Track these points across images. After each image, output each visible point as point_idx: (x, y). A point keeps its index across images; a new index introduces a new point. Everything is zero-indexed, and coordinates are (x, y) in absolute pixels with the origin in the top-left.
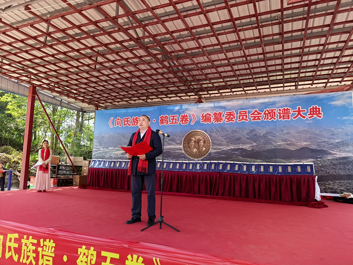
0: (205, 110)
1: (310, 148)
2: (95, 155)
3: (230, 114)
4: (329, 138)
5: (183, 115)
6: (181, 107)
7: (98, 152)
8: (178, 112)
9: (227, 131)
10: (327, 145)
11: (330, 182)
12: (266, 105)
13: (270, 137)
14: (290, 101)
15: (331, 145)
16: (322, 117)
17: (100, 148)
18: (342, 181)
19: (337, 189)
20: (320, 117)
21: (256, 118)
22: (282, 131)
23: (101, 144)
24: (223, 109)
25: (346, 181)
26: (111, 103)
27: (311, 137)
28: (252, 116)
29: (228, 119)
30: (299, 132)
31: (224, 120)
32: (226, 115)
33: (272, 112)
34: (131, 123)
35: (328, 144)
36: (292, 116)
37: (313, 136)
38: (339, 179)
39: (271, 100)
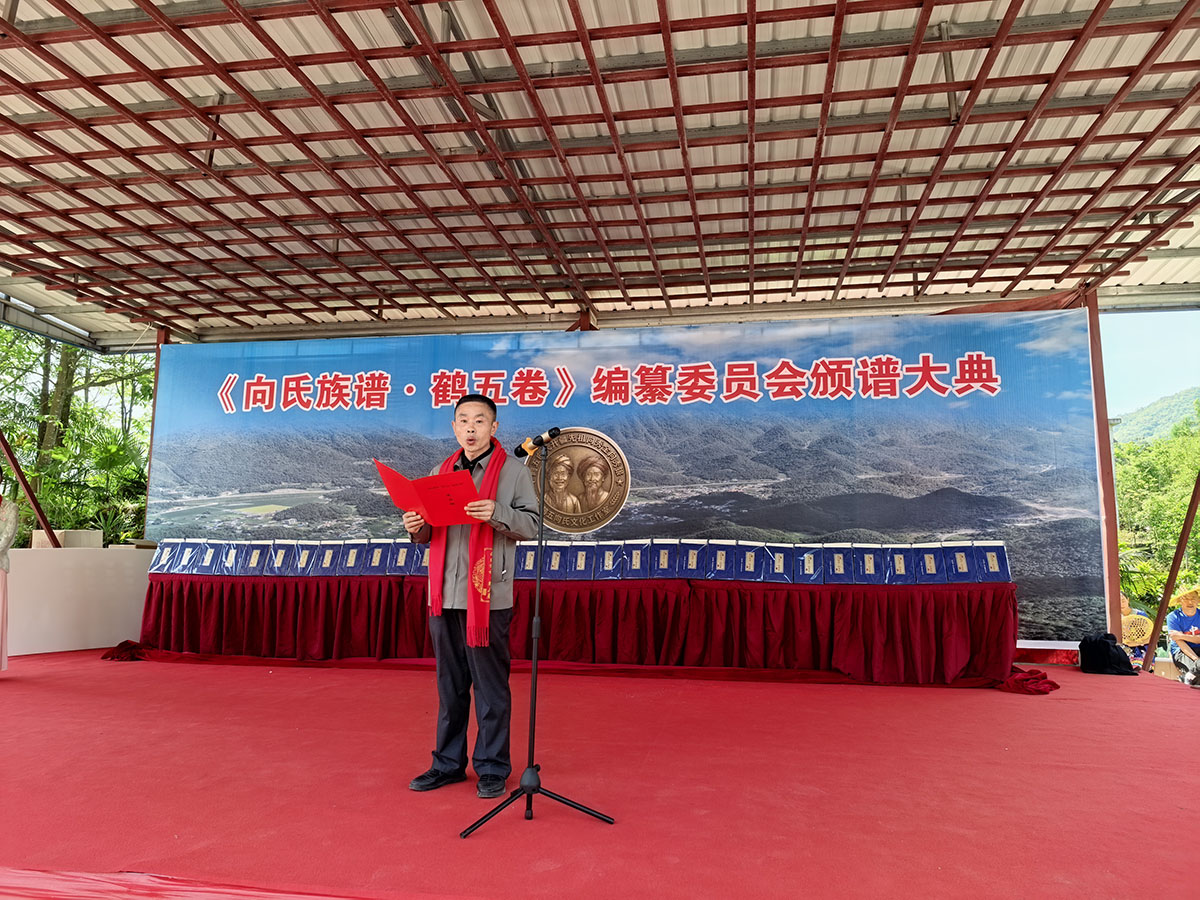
0: (607, 358)
1: (963, 491)
2: (158, 522)
3: (696, 374)
4: (1020, 460)
5: (525, 372)
6: (519, 343)
7: (170, 511)
8: (507, 361)
9: (687, 433)
10: (1015, 481)
11: (1025, 603)
12: (819, 345)
13: (834, 453)
14: (898, 336)
15: (1027, 482)
16: (999, 389)
17: (180, 496)
18: (1060, 599)
19: (1047, 624)
20: (993, 390)
21: (787, 389)
22: (872, 434)
23: (183, 480)
24: (673, 354)
25: (1071, 599)
26: (230, 316)
27: (964, 457)
28: (773, 380)
29: (689, 390)
30: (926, 440)
31: (677, 394)
32: (681, 375)
33: (839, 369)
34: (314, 395)
35: (1019, 479)
36: (903, 384)
37: (971, 452)
38: (1051, 594)
39: (835, 329)
